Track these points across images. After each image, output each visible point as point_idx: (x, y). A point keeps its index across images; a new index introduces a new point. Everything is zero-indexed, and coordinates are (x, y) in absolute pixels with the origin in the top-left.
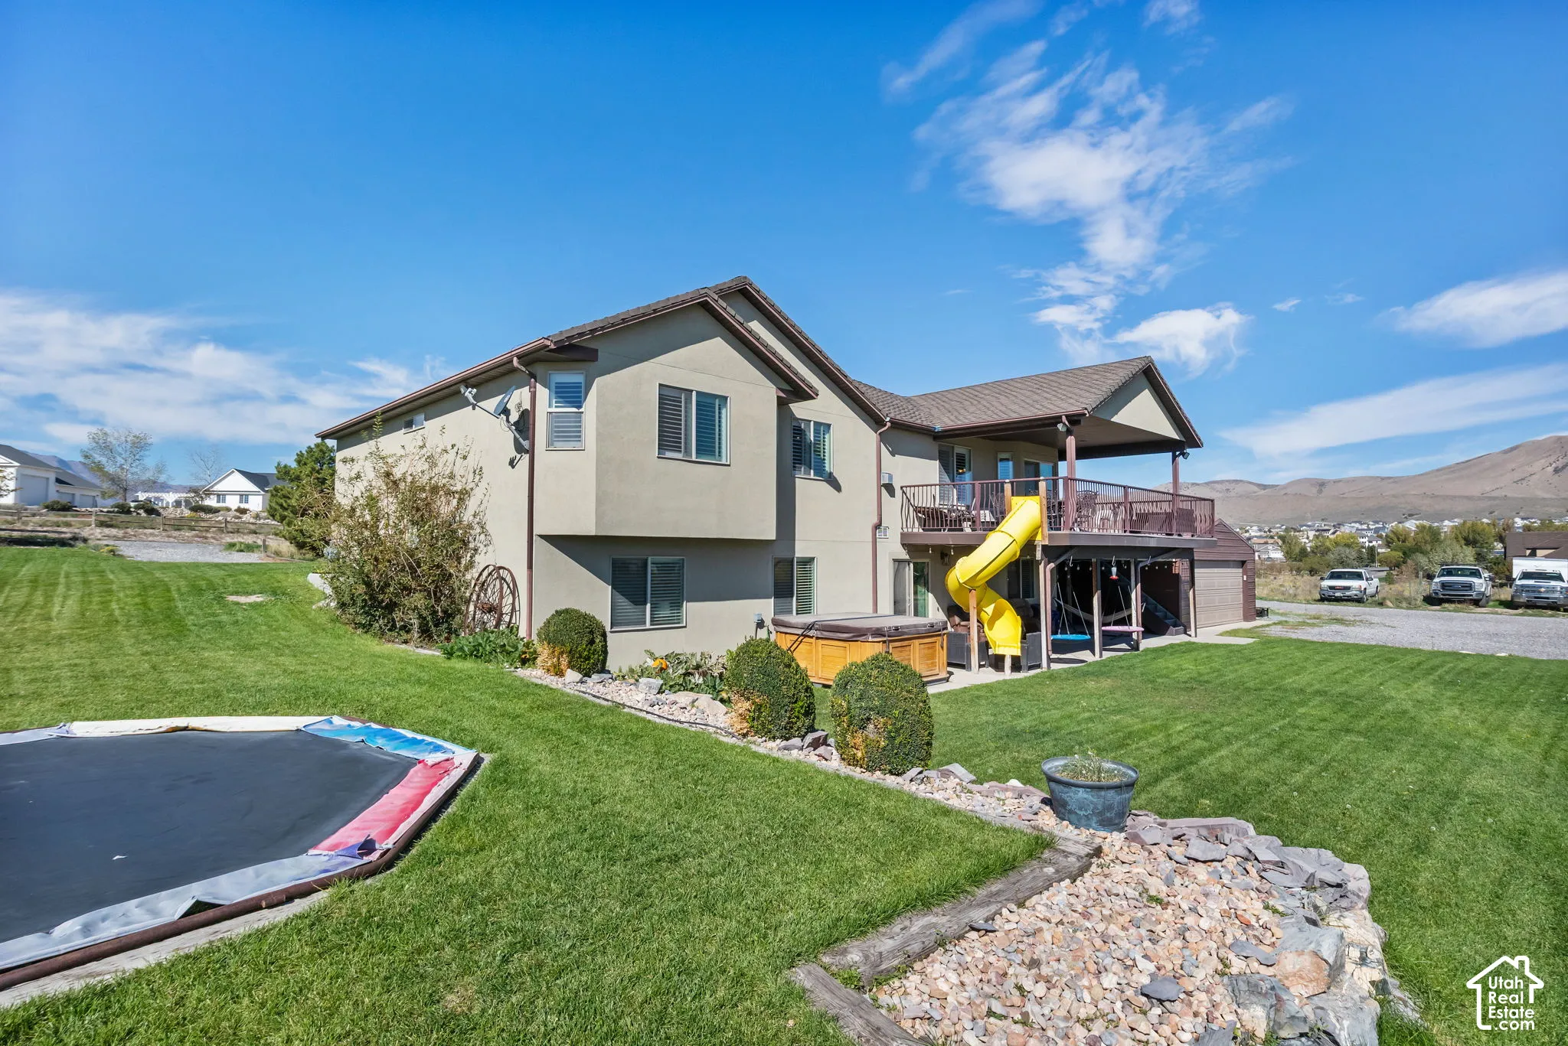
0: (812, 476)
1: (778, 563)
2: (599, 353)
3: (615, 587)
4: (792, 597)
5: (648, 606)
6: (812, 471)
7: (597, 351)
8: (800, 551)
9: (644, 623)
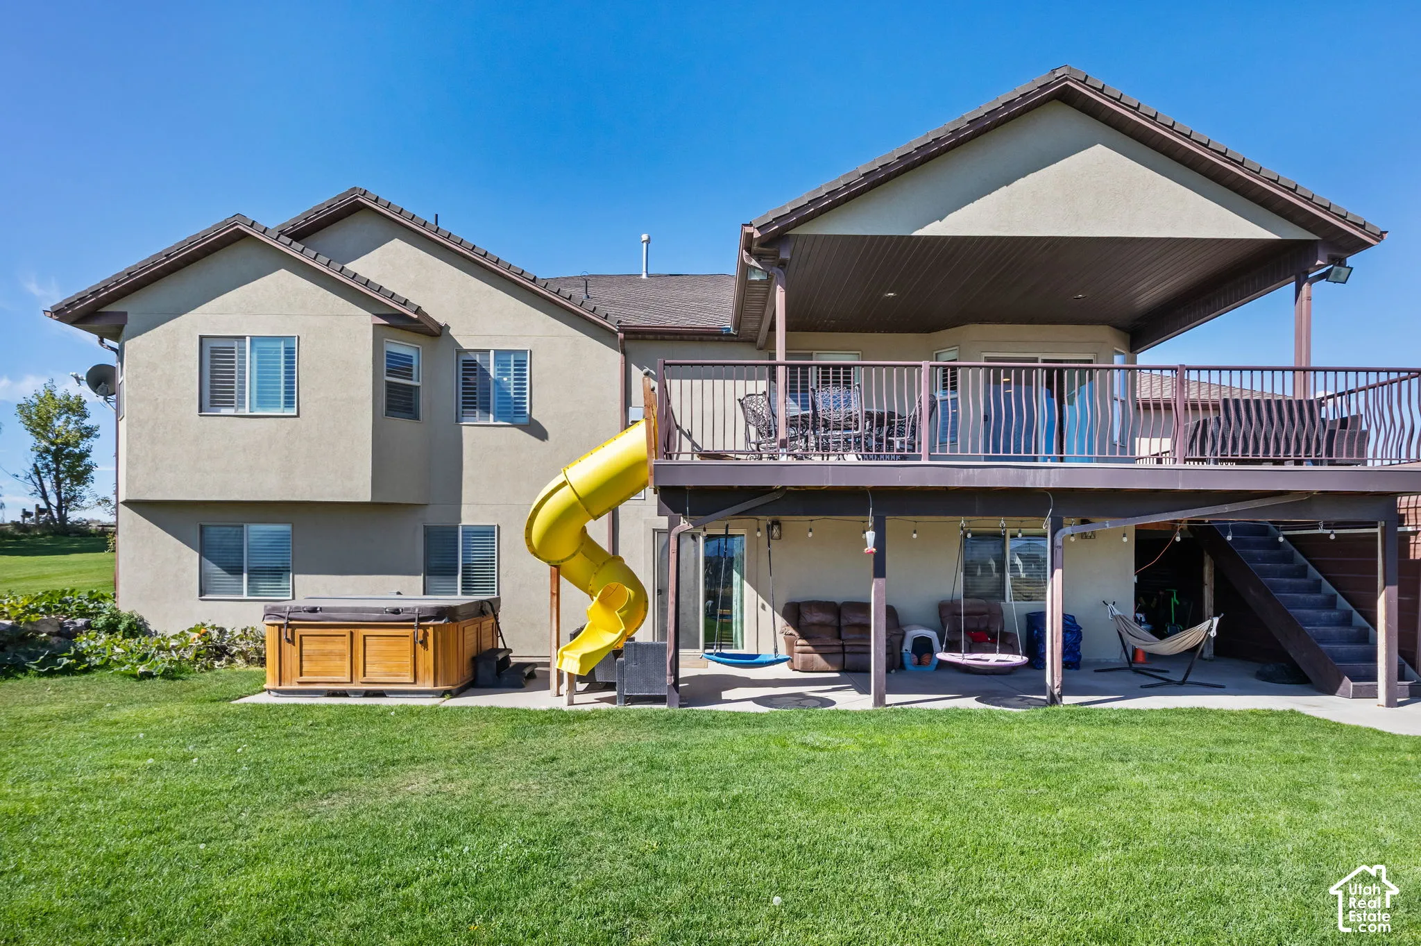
0: (491, 422)
1: (429, 533)
2: (129, 316)
3: (203, 553)
4: (457, 575)
5: (245, 576)
6: (491, 416)
7: (125, 314)
8: (470, 516)
9: (242, 593)
